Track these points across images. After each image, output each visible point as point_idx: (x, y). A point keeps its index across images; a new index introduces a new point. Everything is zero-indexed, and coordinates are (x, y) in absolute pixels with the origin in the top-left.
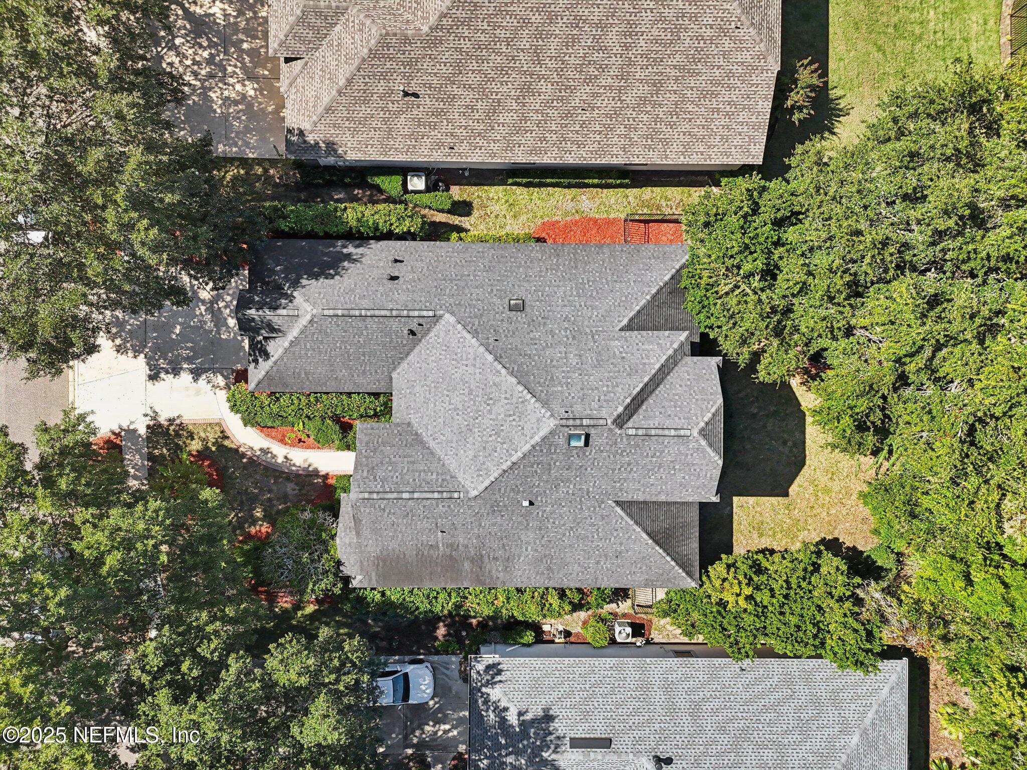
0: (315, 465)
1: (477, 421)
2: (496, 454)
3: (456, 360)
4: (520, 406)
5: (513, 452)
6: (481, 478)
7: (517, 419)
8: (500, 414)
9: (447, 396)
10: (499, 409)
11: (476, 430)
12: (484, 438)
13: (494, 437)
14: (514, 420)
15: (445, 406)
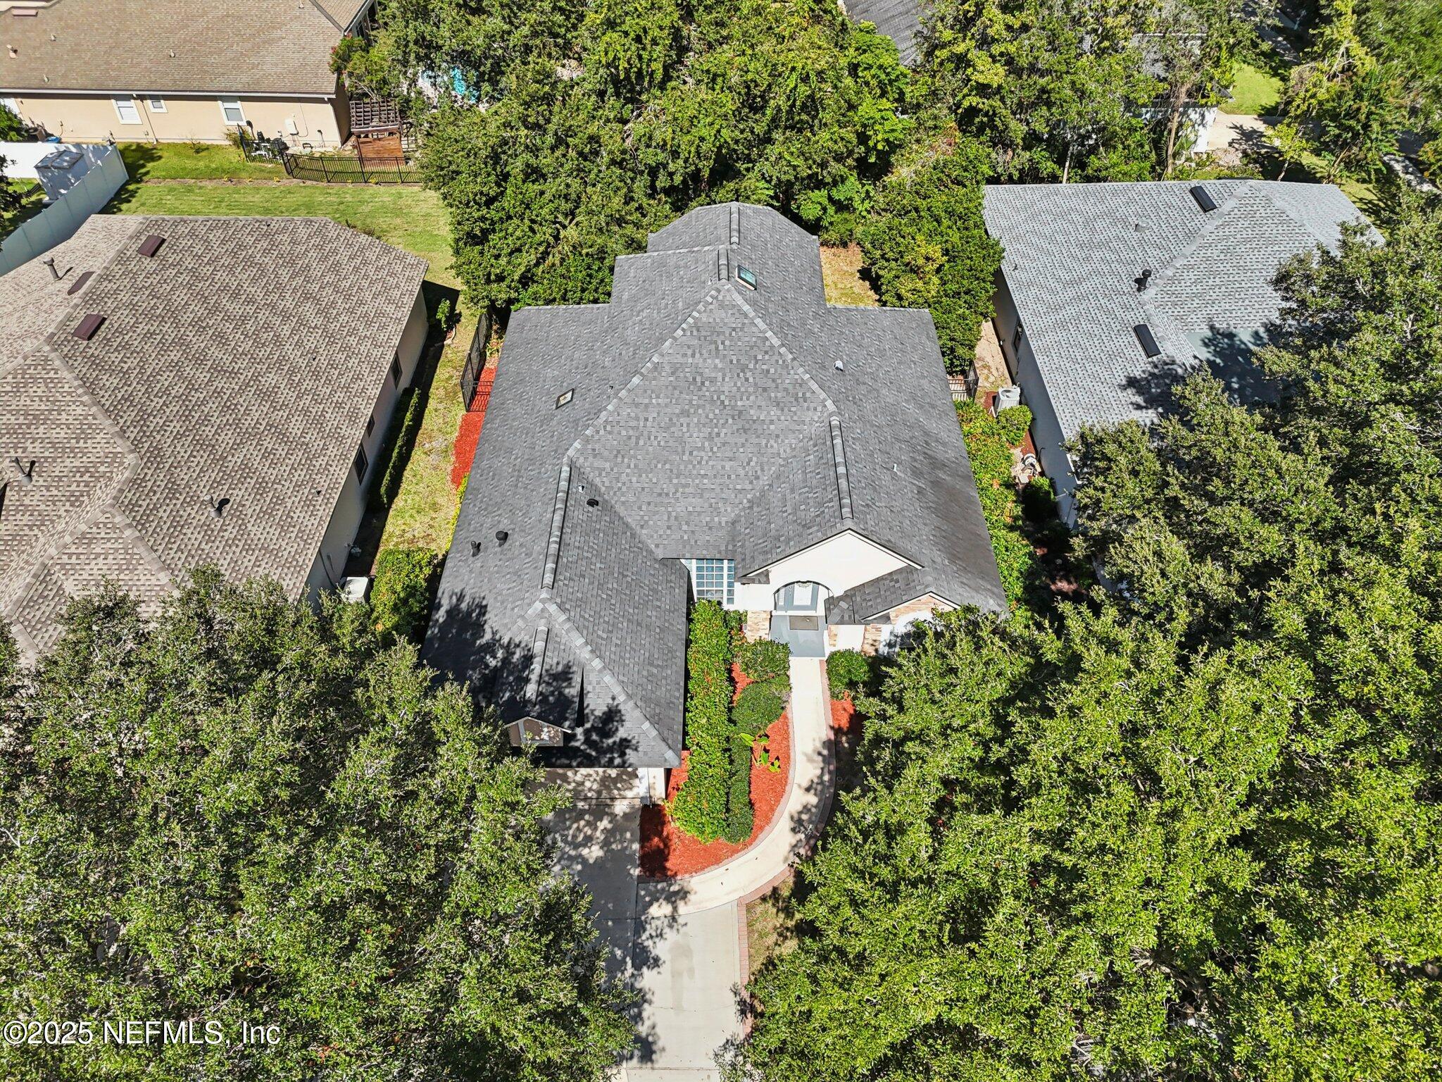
0: (819, 745)
1: (727, 403)
2: (772, 371)
3: (638, 438)
4: (703, 333)
5: (767, 343)
6: (808, 395)
7: (722, 337)
8: (716, 367)
9: (691, 453)
10: (710, 365)
11: (739, 403)
12: (751, 390)
13: (749, 374)
14: (723, 343)
15: (706, 458)
